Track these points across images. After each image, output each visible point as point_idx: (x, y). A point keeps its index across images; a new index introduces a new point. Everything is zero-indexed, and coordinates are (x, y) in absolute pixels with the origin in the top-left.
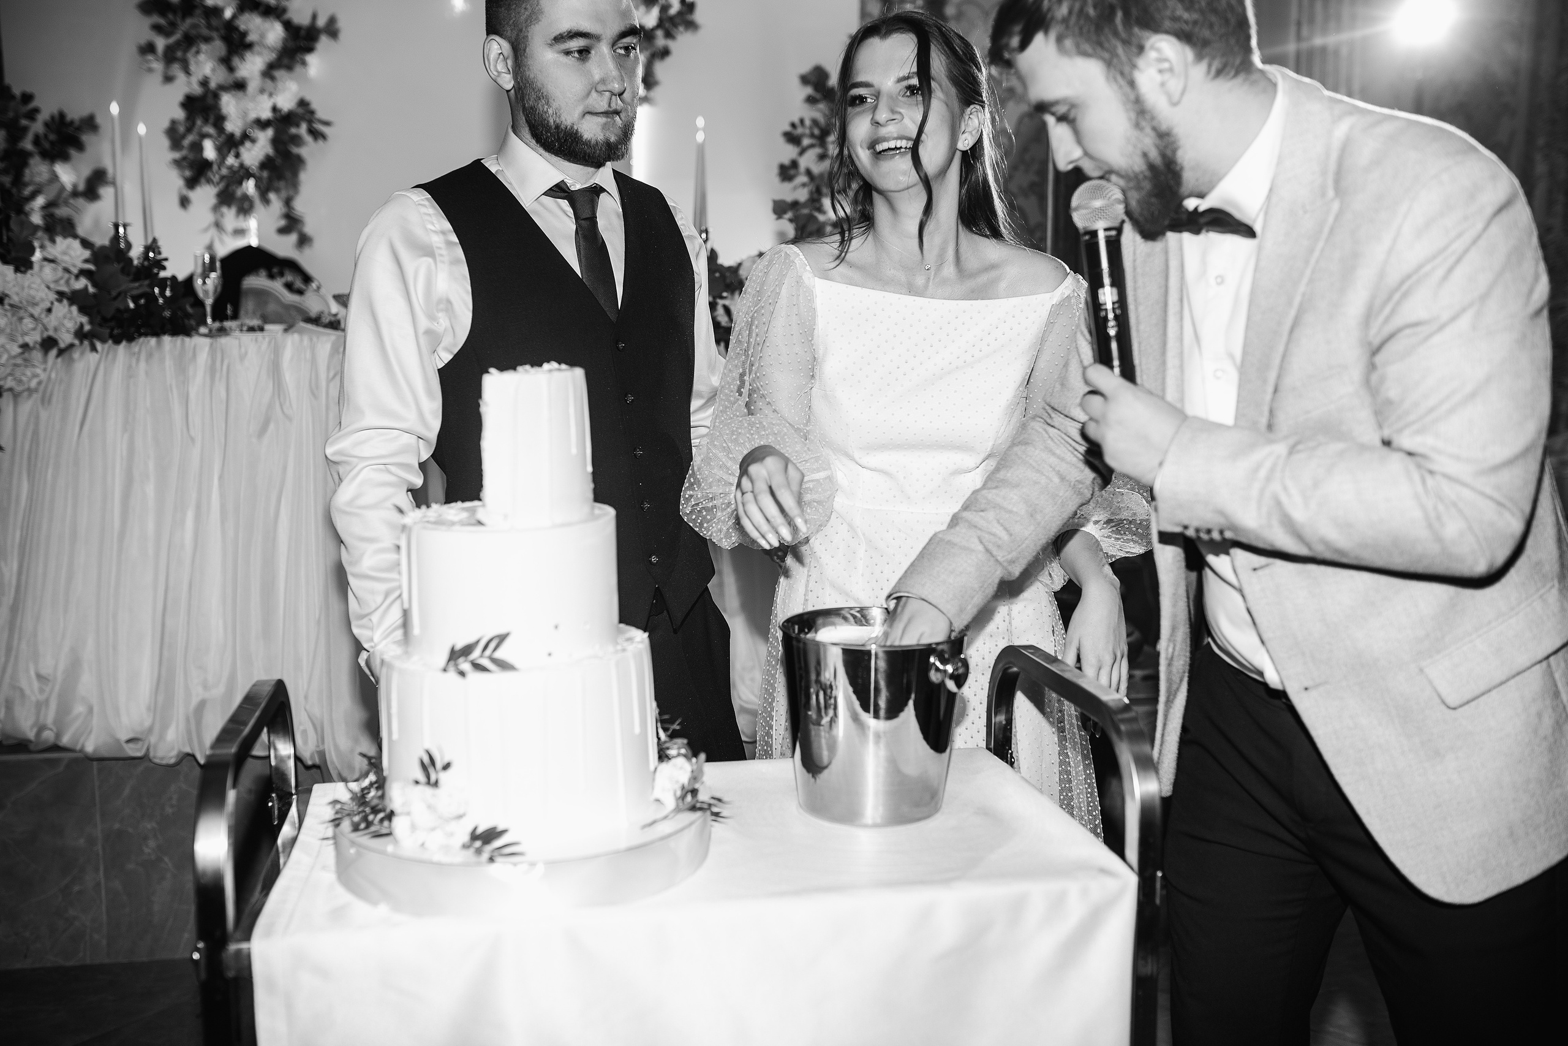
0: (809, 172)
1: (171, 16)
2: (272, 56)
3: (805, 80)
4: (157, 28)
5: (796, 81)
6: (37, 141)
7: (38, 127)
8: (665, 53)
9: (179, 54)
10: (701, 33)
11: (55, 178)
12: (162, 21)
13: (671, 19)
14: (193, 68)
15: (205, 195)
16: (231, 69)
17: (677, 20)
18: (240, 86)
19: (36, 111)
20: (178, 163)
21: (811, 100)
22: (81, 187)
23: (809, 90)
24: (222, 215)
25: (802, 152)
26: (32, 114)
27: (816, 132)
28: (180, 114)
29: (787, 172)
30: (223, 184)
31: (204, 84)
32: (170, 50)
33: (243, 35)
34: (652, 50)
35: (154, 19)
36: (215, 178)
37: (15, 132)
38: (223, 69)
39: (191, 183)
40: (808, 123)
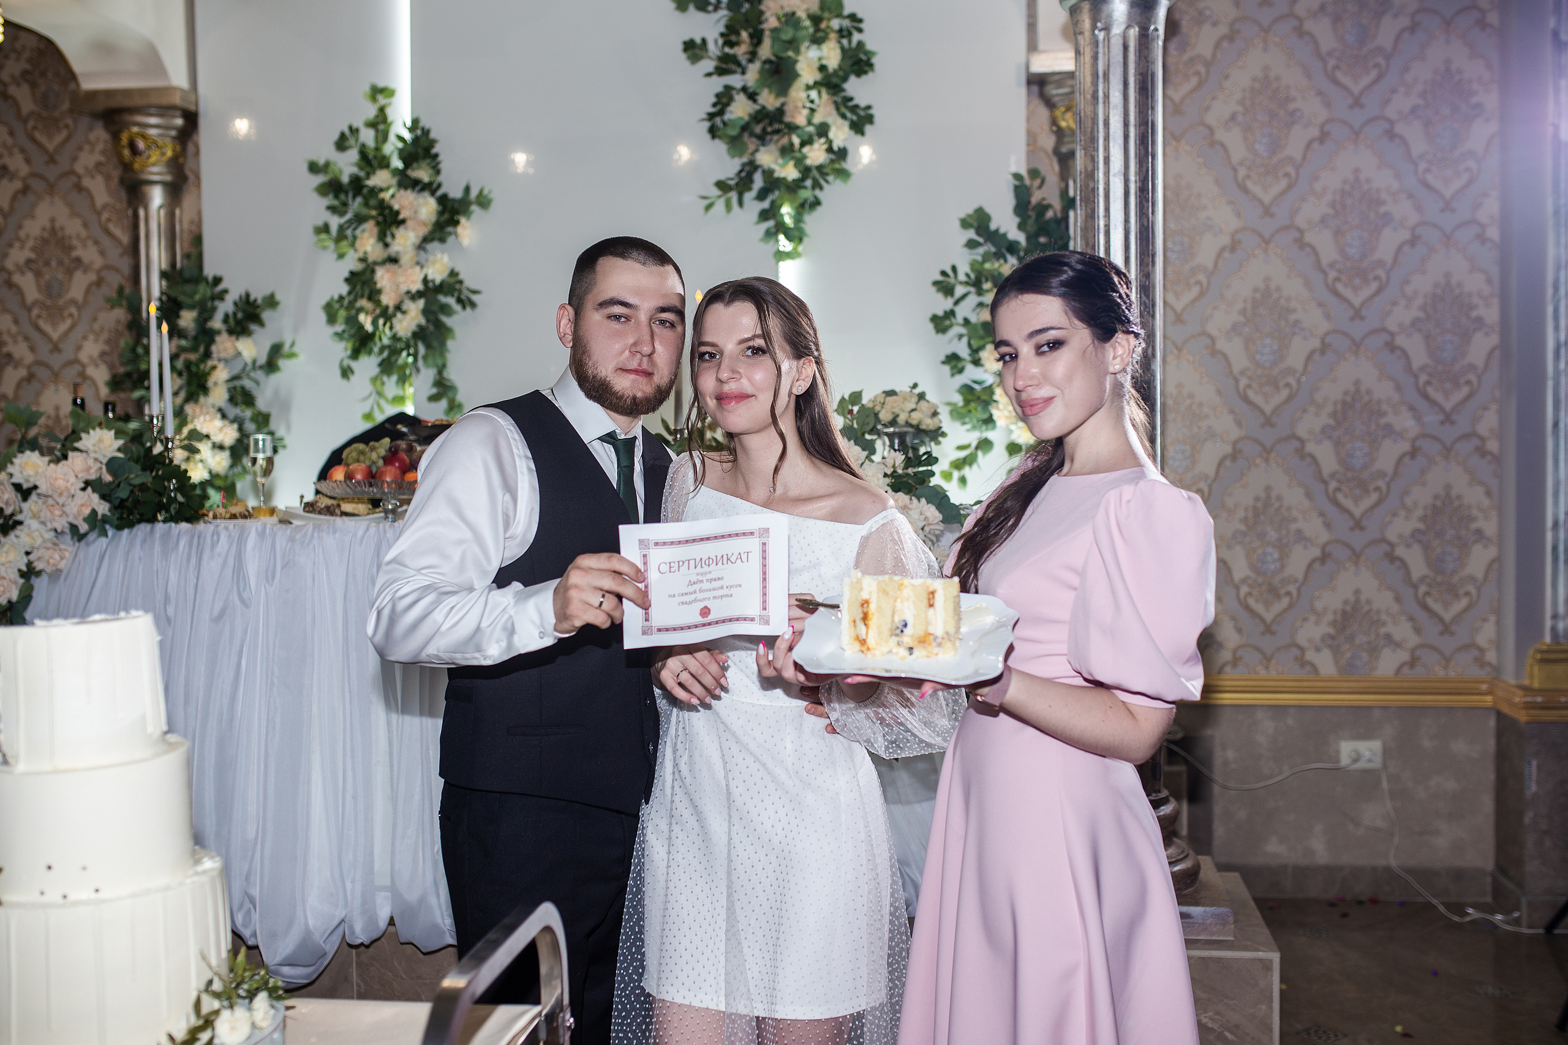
0: (967, 322)
1: (343, 197)
2: (423, 231)
3: (965, 224)
4: (332, 209)
5: (957, 224)
6: (226, 319)
7: (226, 307)
8: (817, 203)
9: (349, 232)
10: (852, 181)
11: (238, 353)
12: (336, 203)
13: (820, 168)
14: (358, 244)
15: (368, 365)
16: (386, 245)
17: (827, 170)
18: (393, 260)
19: (226, 291)
20: (339, 336)
21: (971, 244)
22: (263, 359)
23: (971, 234)
24: (383, 384)
25: (957, 303)
26: (221, 296)
27: (973, 276)
28: (344, 289)
29: (941, 323)
30: (386, 354)
31: (363, 260)
32: (341, 228)
33: (398, 213)
34: (797, 204)
35: (330, 200)
36: (376, 350)
37: (205, 313)
38: (380, 245)
39: (355, 354)
40: (963, 269)
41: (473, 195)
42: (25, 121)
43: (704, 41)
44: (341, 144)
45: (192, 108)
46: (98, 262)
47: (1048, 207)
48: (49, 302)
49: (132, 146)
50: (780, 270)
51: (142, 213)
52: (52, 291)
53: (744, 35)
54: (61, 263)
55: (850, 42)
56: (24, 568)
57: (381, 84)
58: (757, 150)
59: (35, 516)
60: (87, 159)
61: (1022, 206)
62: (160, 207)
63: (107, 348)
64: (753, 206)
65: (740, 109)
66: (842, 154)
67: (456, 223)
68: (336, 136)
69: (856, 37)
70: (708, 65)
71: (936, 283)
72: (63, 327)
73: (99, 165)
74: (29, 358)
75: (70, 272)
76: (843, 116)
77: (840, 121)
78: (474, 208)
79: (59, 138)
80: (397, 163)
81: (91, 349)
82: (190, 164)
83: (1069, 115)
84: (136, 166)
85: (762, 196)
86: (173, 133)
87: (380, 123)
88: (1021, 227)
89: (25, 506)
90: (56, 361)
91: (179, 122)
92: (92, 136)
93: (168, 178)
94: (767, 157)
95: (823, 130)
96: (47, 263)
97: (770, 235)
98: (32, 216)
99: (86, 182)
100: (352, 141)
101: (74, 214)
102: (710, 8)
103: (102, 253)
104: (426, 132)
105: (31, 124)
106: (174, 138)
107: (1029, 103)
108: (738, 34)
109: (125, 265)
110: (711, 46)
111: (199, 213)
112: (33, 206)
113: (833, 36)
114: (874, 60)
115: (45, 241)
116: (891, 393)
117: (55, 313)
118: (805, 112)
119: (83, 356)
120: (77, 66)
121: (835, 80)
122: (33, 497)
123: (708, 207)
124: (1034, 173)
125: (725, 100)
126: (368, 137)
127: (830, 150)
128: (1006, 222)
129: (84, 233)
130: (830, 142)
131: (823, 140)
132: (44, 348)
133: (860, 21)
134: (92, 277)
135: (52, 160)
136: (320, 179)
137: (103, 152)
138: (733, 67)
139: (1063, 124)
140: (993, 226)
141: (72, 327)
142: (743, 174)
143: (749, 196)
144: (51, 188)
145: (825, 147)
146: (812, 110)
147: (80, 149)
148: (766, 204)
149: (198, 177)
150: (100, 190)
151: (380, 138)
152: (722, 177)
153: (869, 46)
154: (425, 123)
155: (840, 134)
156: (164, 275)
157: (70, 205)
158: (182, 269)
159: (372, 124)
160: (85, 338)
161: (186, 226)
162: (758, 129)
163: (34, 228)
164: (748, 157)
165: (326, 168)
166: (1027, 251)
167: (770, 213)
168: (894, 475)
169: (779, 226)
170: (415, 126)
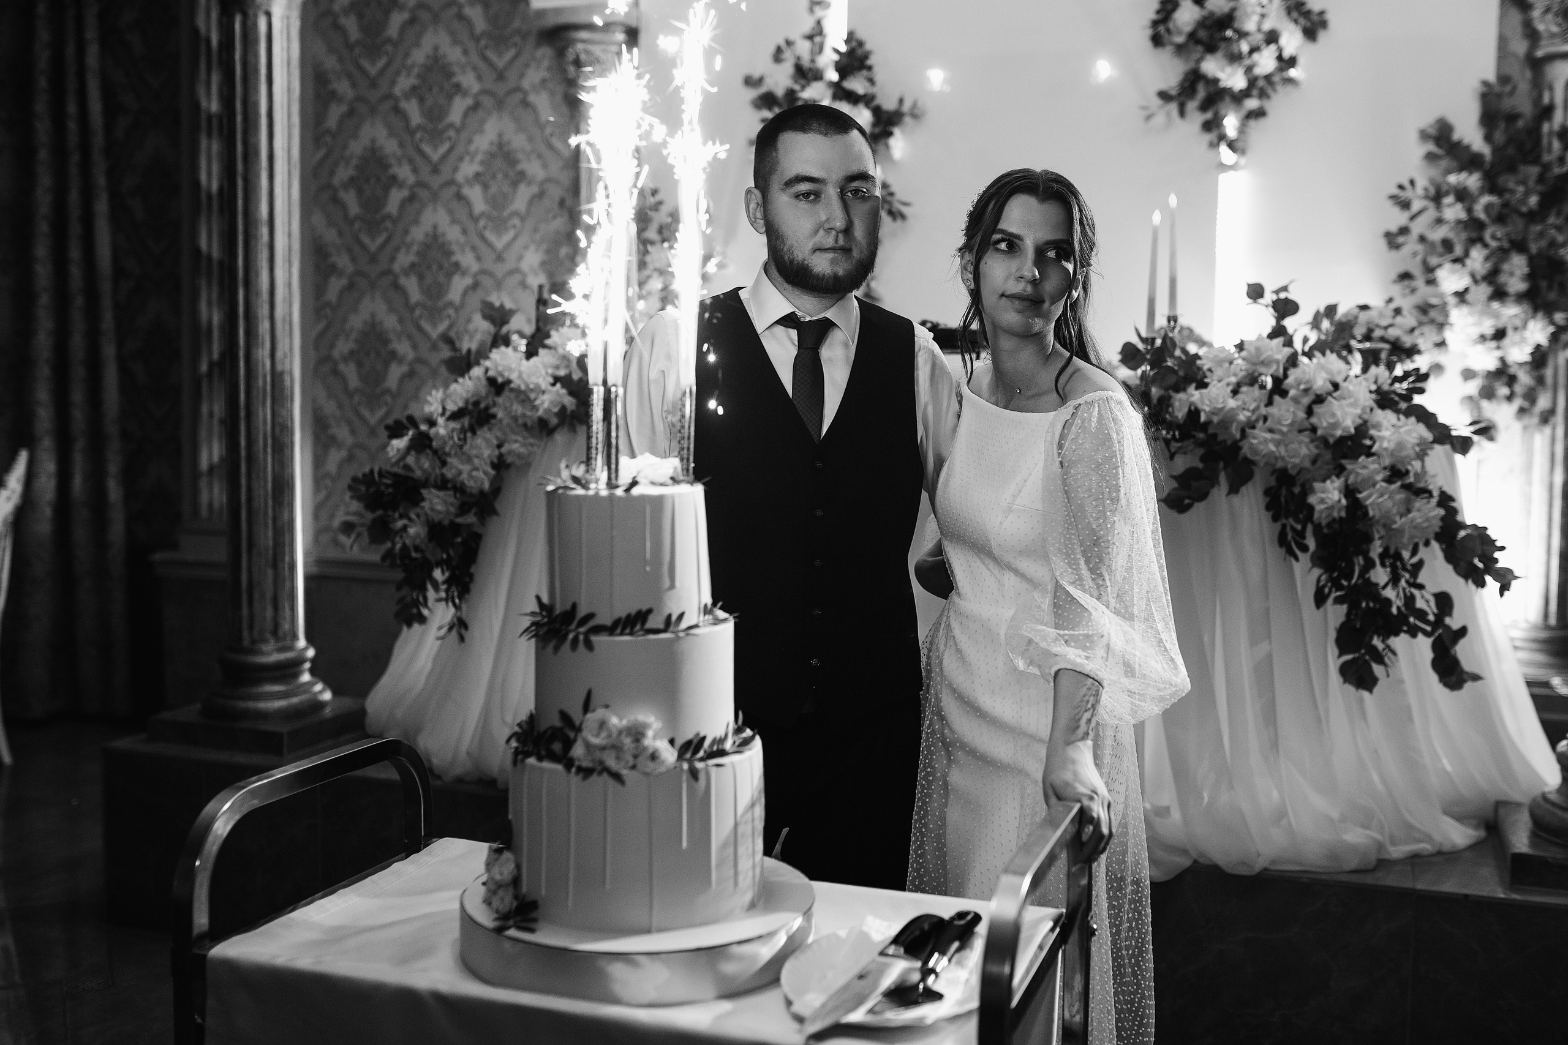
0: (1422, 239)
3: (1424, 136)
5: (1414, 136)
8: (1261, 113)
13: (1268, 78)
17: (1274, 78)
21: (1430, 157)
23: (1431, 147)
25: (1413, 218)
27: (1432, 191)
29: (1393, 240)
34: (1243, 112)
35: (763, 113)
40: (1422, 183)
41: (906, 107)
42: (477, 39)
44: (778, 56)
45: (635, 24)
46: (540, 174)
47: (1519, 115)
48: (494, 214)
49: (577, 62)
50: (1220, 183)
52: (498, 202)
54: (506, 176)
56: (495, 460)
58: (1202, 59)
59: (507, 410)
60: (534, 76)
61: (1490, 114)
63: (546, 258)
64: (1196, 118)
65: (1187, 16)
66: (1292, 62)
67: (891, 134)
68: (772, 49)
71: (1393, 197)
73: (544, 81)
74: (475, 267)
75: (515, 184)
76: (1296, 21)
77: (1292, 26)
78: (907, 119)
79: (509, 55)
80: (833, 76)
81: (532, 259)
84: (580, 81)
85: (1204, 107)
86: (615, 49)
87: (816, 34)
88: (1488, 138)
89: (500, 400)
90: (500, 270)
91: (621, 38)
92: (538, 55)
94: (1211, 66)
95: (1272, 37)
96: (494, 177)
97: (1214, 145)
98: (480, 130)
99: (532, 98)
100: (787, 54)
101: (520, 128)
103: (544, 166)
104: (861, 44)
105: (483, 42)
106: (615, 54)
109: (565, 178)
112: (483, 122)
115: (492, 155)
116: (1364, 308)
117: (500, 224)
118: (1255, 18)
119: (525, 266)
122: (506, 393)
123: (1148, 118)
124: (1504, 79)
125: (1169, 7)
126: (803, 48)
127: (1280, 58)
128: (1470, 134)
129: (528, 147)
130: (1280, 50)
131: (1273, 47)
132: (489, 257)
134: (535, 189)
135: (501, 76)
136: (754, 93)
137: (549, 69)
139: (1541, 27)
140: (1456, 136)
141: (515, 238)
142: (1187, 85)
143: (1192, 105)
144: (500, 104)
145: (1277, 54)
146: (1263, 16)
147: (527, 66)
148: (1209, 115)
150: (544, 106)
151: (817, 48)
152: (1163, 86)
154: (861, 34)
155: (1291, 40)
157: (516, 120)
159: (810, 37)
160: (526, 247)
162: (1206, 37)
163: (483, 142)
164: (1191, 65)
165: (760, 81)
166: (1493, 164)
167: (1212, 126)
168: (1379, 391)
169: (1222, 137)
170: (850, 38)
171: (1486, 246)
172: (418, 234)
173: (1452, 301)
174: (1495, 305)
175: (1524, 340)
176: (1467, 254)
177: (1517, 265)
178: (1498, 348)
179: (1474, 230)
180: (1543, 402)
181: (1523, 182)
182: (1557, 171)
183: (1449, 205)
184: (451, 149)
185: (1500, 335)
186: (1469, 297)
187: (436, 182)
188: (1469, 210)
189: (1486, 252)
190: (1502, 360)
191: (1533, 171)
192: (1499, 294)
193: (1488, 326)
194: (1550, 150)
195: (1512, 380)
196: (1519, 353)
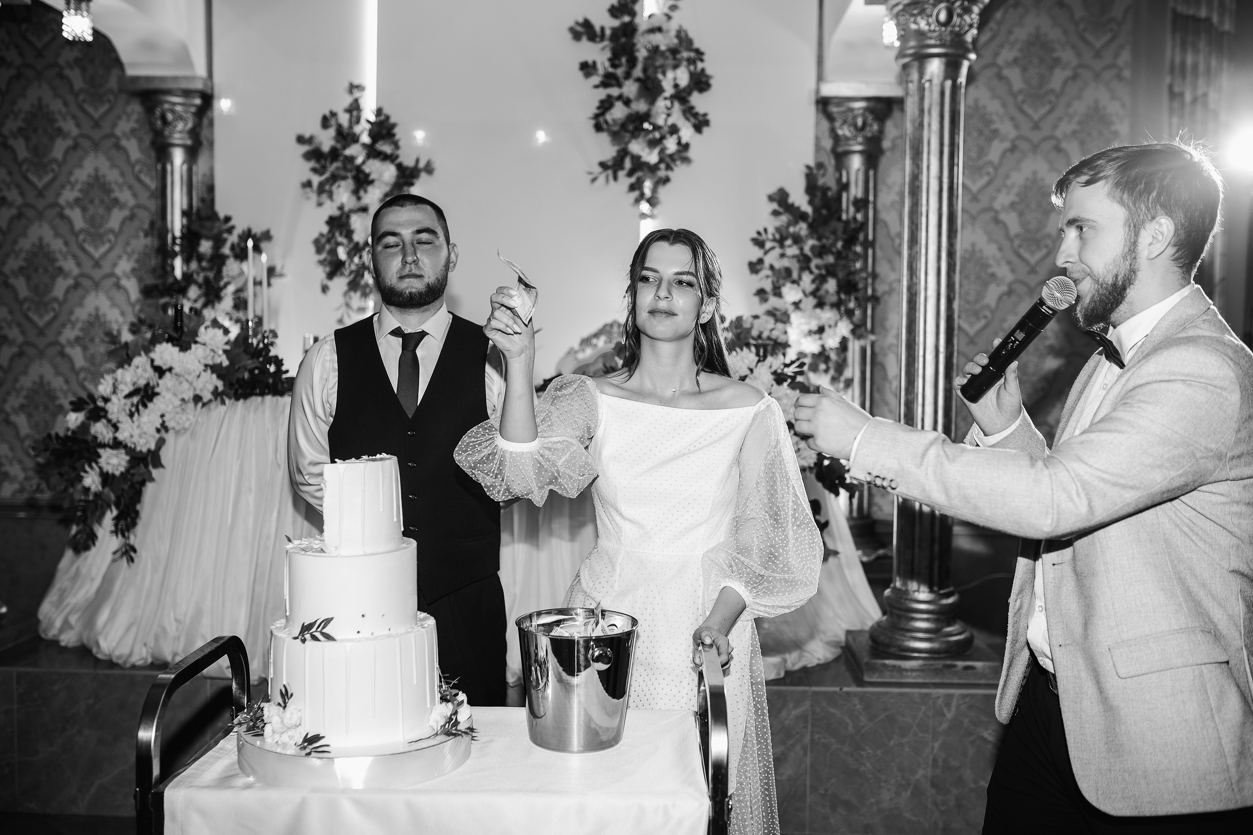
0: (772, 267)
1: (323, 162)
3: (771, 198)
4: (314, 170)
5: (765, 199)
6: (233, 248)
7: (233, 238)
8: (667, 180)
9: (327, 187)
10: (694, 165)
11: (242, 273)
12: (317, 166)
13: (671, 156)
14: (335, 197)
15: (340, 284)
16: (359, 198)
17: (676, 157)
18: (362, 209)
19: (233, 227)
20: (321, 263)
21: (775, 213)
23: (775, 206)
24: (350, 298)
25: (766, 253)
26: (230, 230)
27: (777, 236)
28: (325, 229)
29: (755, 267)
30: (352, 276)
31: (341, 208)
32: (321, 185)
33: (368, 175)
34: (656, 179)
35: (312, 164)
36: (347, 272)
37: (219, 242)
38: (354, 198)
39: (331, 276)
40: (771, 230)
41: (422, 164)
42: (76, 95)
43: (594, 63)
44: (325, 122)
45: (209, 91)
46: (132, 202)
47: (829, 189)
48: (92, 230)
49: (163, 118)
50: (641, 226)
51: (169, 167)
52: (95, 222)
53: (624, 60)
54: (102, 201)
55: (696, 68)
56: (159, 426)
57: (356, 83)
58: (629, 142)
59: (168, 390)
60: (124, 126)
61: (812, 187)
62: (183, 164)
63: (136, 266)
64: (625, 181)
65: (618, 112)
66: (687, 146)
68: (321, 118)
69: (700, 65)
70: (596, 80)
71: (754, 240)
72: (103, 249)
73: (133, 131)
74: (76, 271)
75: (109, 209)
76: (689, 120)
77: (686, 123)
78: (423, 174)
79: (103, 109)
80: (365, 139)
81: (125, 266)
82: (205, 133)
83: (845, 127)
84: (166, 133)
85: (630, 174)
86: (193, 110)
87: (354, 108)
88: (811, 202)
89: (161, 382)
90: (97, 274)
91: (198, 101)
92: (129, 109)
93: (189, 142)
94: (637, 147)
95: (674, 130)
96: (92, 202)
97: (637, 201)
98: (80, 165)
99: (124, 143)
100: (333, 122)
101: (113, 165)
102: (598, 39)
103: (135, 195)
104: (387, 117)
105: (81, 97)
106: (193, 113)
107: (817, 118)
108: (619, 59)
109: (153, 205)
110: (599, 66)
111: (212, 170)
112: (81, 159)
113: (685, 63)
114: (712, 82)
115: (90, 185)
117: (97, 238)
118: (664, 116)
119: (118, 271)
120: (125, 57)
121: (684, 94)
122: (168, 374)
123: (594, 180)
124: (820, 165)
125: (606, 105)
126: (344, 119)
127: (679, 143)
128: (800, 199)
129: (120, 180)
130: (679, 139)
131: (675, 137)
132: (88, 265)
133: (702, 54)
134: (126, 213)
135: (97, 125)
136: (305, 148)
137: (137, 121)
138: (613, 82)
139: (840, 132)
140: (790, 201)
141: (110, 250)
142: (618, 158)
143: (621, 174)
144: (96, 146)
145: (677, 141)
146: (669, 115)
147: (119, 118)
148: (633, 180)
149: (211, 144)
150: (134, 149)
151: (354, 120)
152: (603, 159)
153: (709, 72)
154: (386, 111)
155: (687, 132)
156: (184, 213)
157: (110, 159)
158: (198, 210)
159: (349, 111)
160: (120, 257)
161: (200, 177)
162: (631, 127)
163: (82, 175)
164: (623, 146)
165: (310, 140)
166: (814, 220)
167: (636, 187)
168: (775, 373)
169: (642, 195)
170: (379, 112)
171: (811, 272)
172: (25, 244)
173: (791, 308)
174: (818, 311)
175: (835, 334)
176: (800, 278)
177: (831, 285)
178: (820, 339)
179: (804, 262)
180: (847, 373)
181: (834, 233)
182: (853, 226)
183: (790, 246)
184: (54, 179)
185: (821, 330)
186: (802, 305)
187: (41, 204)
188: (801, 249)
189: (811, 277)
190: (823, 346)
191: (840, 227)
192: (820, 305)
193: (814, 326)
194: (847, 211)
195: (827, 359)
196: (832, 342)
